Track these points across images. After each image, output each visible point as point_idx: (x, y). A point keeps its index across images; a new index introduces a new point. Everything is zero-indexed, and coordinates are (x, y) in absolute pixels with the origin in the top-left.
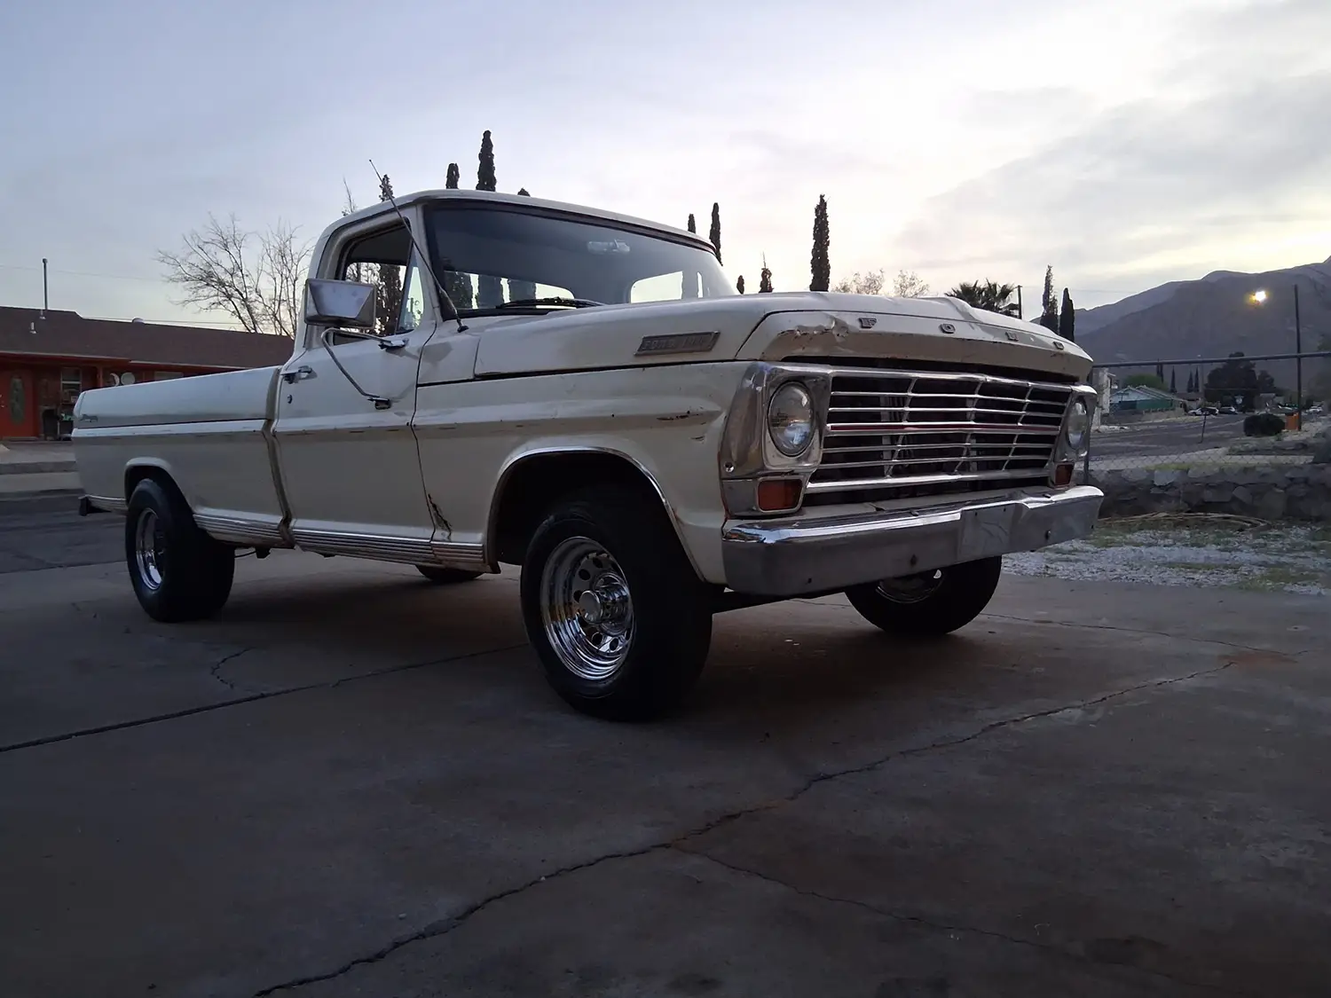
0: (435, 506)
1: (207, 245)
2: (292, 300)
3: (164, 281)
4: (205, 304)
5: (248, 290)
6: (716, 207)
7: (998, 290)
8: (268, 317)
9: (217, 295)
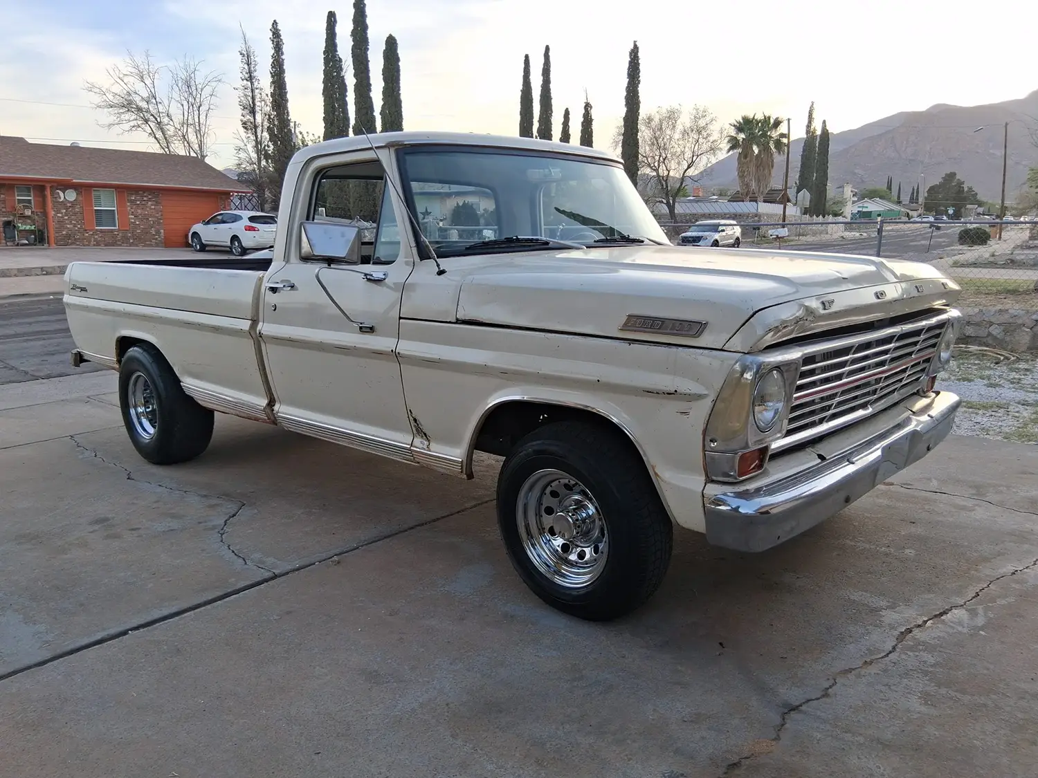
0: (415, 420)
1: (126, 77)
2: (197, 124)
3: (93, 108)
4: (127, 126)
5: (161, 115)
6: (547, 48)
7: (772, 121)
8: (179, 139)
9: (136, 120)
